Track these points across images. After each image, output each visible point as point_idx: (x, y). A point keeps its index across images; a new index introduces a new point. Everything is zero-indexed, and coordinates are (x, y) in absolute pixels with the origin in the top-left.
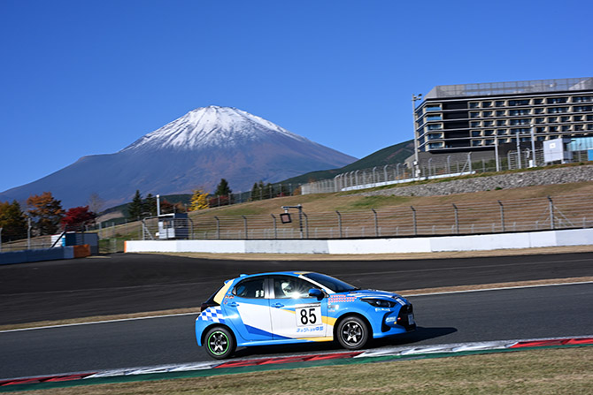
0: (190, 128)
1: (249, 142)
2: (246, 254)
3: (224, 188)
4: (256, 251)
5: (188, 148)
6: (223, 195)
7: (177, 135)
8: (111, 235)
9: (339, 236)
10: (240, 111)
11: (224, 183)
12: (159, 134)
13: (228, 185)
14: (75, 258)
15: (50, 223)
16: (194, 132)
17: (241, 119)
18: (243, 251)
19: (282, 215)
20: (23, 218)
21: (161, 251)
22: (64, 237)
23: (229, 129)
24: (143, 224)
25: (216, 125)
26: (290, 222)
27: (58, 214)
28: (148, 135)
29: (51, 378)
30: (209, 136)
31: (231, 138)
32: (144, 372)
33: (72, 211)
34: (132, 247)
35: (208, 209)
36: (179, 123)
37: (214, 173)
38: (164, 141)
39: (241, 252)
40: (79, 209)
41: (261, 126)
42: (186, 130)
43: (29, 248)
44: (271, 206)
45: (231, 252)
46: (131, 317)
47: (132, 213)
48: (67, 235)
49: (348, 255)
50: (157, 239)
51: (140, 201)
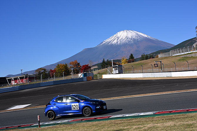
0: (118, 38)
1: (138, 41)
2: (143, 78)
3: (132, 56)
4: (147, 77)
5: (118, 44)
6: (132, 59)
7: (114, 40)
8: (97, 73)
9: (175, 71)
10: (134, 31)
11: (132, 55)
12: (108, 40)
13: (133, 56)
14: (87, 81)
15: (77, 70)
16: (119, 39)
17: (135, 34)
18: (142, 77)
19: (154, 64)
20: (68, 69)
21: (114, 77)
22: (83, 74)
23: (131, 38)
24: (108, 69)
25: (127, 36)
26: (158, 66)
27: (79, 67)
28: (105, 41)
29: (98, 118)
30: (124, 40)
31: (132, 40)
32: (130, 115)
33: (83, 66)
34: (105, 77)
35: (127, 64)
36: (114, 36)
37: (126, 52)
38: (110, 42)
39: (141, 77)
40: (86, 65)
41: (142, 36)
42: (117, 39)
43: (72, 78)
44: (149, 62)
45: (138, 77)
46: (112, 99)
47: (102, 66)
48: (84, 74)
49: (179, 77)
50: (112, 74)
51: (105, 62)
